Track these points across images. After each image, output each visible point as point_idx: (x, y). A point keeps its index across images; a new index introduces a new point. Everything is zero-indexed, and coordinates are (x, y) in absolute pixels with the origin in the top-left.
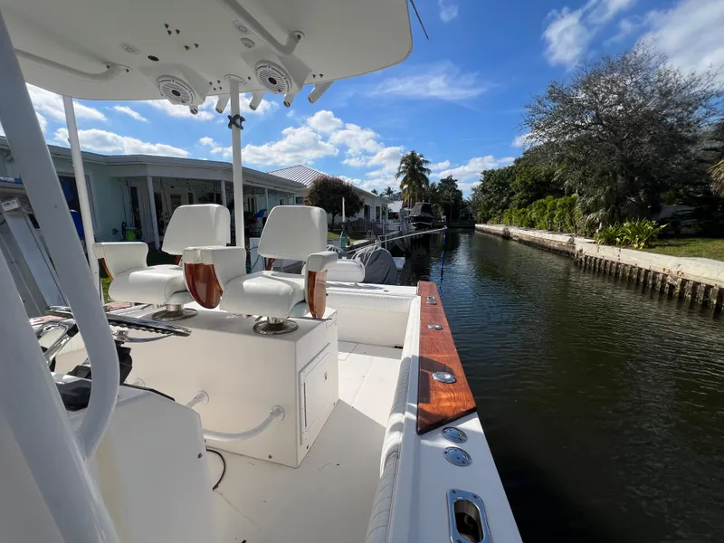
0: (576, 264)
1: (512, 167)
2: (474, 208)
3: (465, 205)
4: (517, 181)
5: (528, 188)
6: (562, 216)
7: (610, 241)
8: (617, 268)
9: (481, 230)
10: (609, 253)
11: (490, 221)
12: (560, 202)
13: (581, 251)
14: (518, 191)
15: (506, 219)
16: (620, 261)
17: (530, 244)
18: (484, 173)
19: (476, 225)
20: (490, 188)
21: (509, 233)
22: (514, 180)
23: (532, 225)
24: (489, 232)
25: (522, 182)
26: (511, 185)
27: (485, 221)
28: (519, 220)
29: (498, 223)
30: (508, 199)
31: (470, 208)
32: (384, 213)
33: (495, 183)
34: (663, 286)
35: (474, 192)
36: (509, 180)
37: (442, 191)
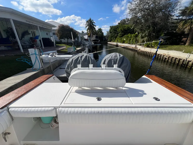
0: (138, 53)
1: (118, 25)
2: (107, 38)
3: (105, 37)
4: (119, 29)
5: (122, 32)
6: (133, 39)
7: (148, 46)
8: (150, 54)
9: (110, 44)
10: (148, 50)
11: (112, 41)
12: (133, 35)
13: (140, 49)
14: (120, 32)
15: (116, 41)
16: (151, 52)
17: (124, 48)
18: (110, 27)
19: (108, 43)
20: (112, 31)
21: (118, 45)
22: (118, 29)
23: (124, 42)
24: (112, 45)
25: (121, 30)
26: (118, 31)
27: (110, 41)
28: (120, 41)
29: (114, 42)
30: (117, 35)
31: (106, 37)
32: (83, 39)
33: (113, 30)
34: (163, 58)
35: (107, 33)
36: (117, 29)
37: (98, 33)
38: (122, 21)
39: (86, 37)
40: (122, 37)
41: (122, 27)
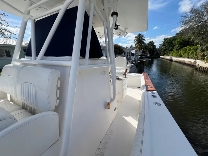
0: (196, 69)
1: (175, 36)
2: (160, 51)
3: (156, 50)
4: (176, 41)
5: (180, 43)
6: (192, 53)
9: (162, 58)
11: (165, 55)
12: (192, 48)
13: (199, 64)
14: (176, 45)
15: (171, 54)
17: (180, 62)
18: (164, 39)
19: (160, 56)
20: (166, 44)
21: (172, 59)
22: (175, 41)
23: (181, 56)
24: (165, 59)
25: (178, 42)
26: (174, 43)
27: (163, 55)
28: (176, 55)
29: (168, 56)
31: (158, 51)
32: (130, 54)
33: (168, 42)
35: (160, 46)
36: (173, 41)
37: (149, 46)
39: (133, 51)
40: (179, 49)
41: (181, 38)
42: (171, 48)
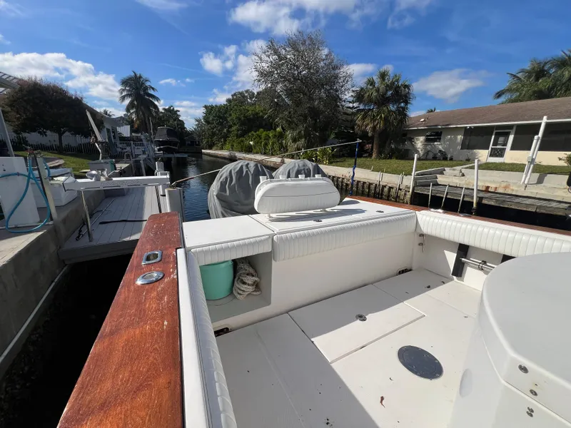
1: (226, 105)
2: (199, 136)
3: (189, 133)
5: (243, 124)
6: (273, 144)
9: (209, 155)
11: (215, 147)
12: (271, 133)
14: (235, 124)
15: (228, 146)
18: (206, 107)
19: (203, 151)
20: (213, 120)
21: (235, 157)
22: (230, 115)
23: (250, 151)
24: (216, 156)
25: (237, 118)
26: (229, 119)
27: (210, 148)
28: (239, 147)
29: (222, 149)
30: (228, 131)
31: (195, 136)
33: (216, 116)
34: (342, 185)
35: (197, 123)
36: (227, 115)
38: (235, 94)
40: (242, 136)
41: (241, 110)
42: (225, 130)
